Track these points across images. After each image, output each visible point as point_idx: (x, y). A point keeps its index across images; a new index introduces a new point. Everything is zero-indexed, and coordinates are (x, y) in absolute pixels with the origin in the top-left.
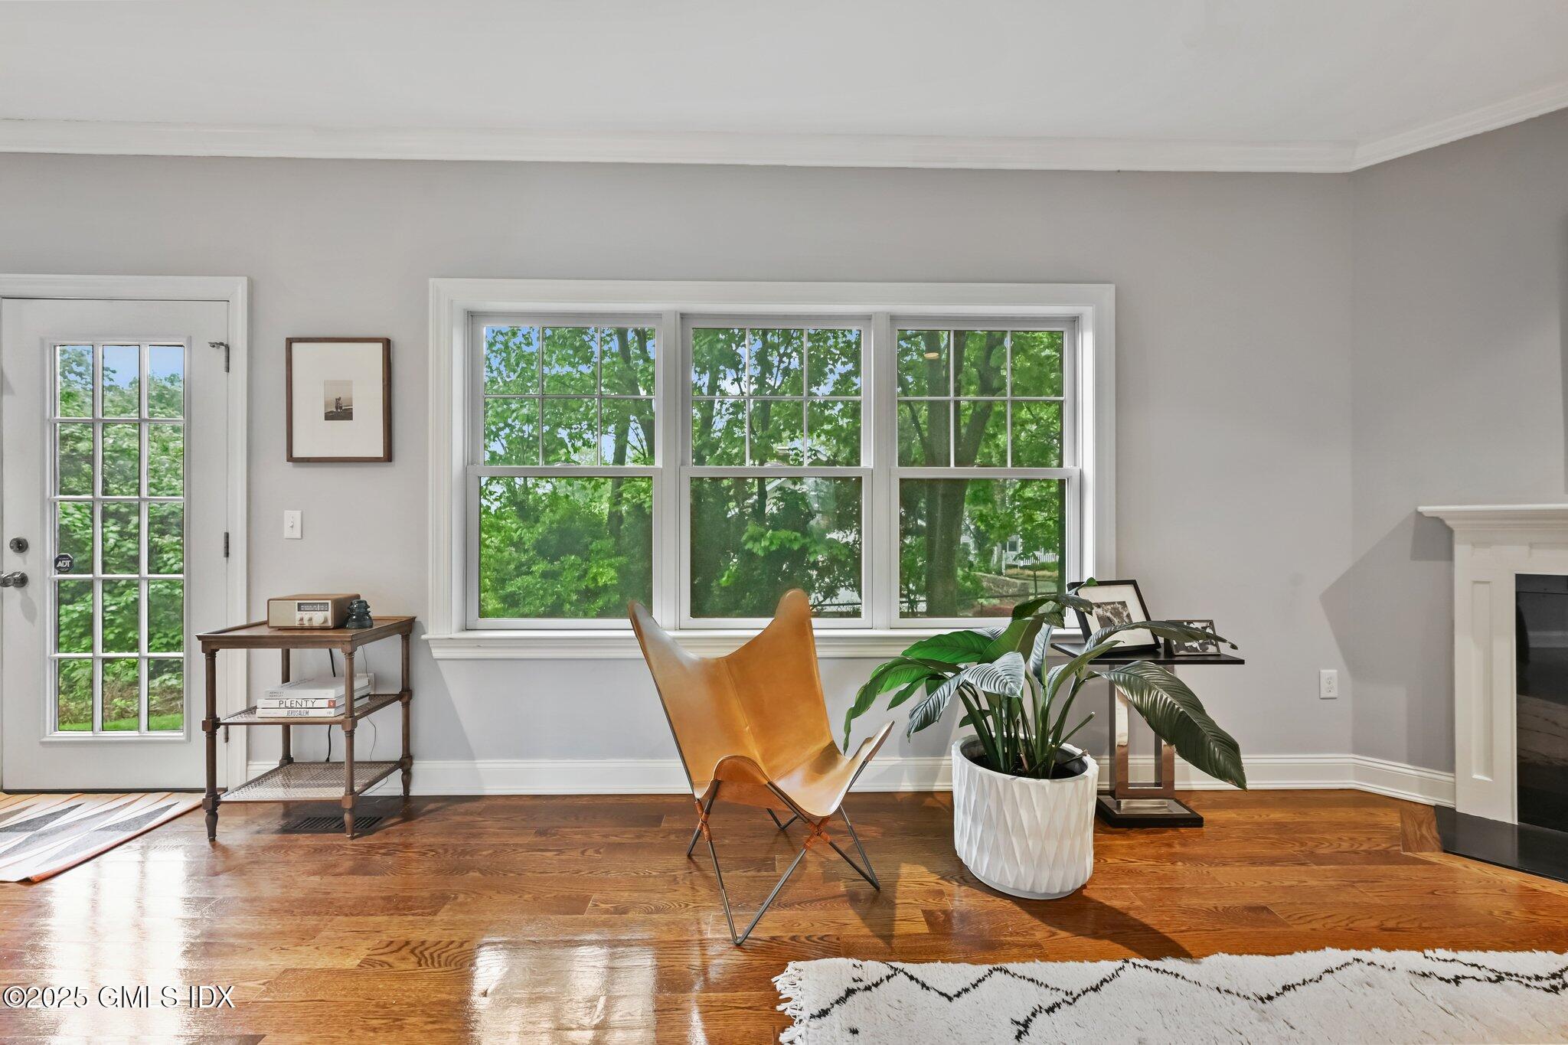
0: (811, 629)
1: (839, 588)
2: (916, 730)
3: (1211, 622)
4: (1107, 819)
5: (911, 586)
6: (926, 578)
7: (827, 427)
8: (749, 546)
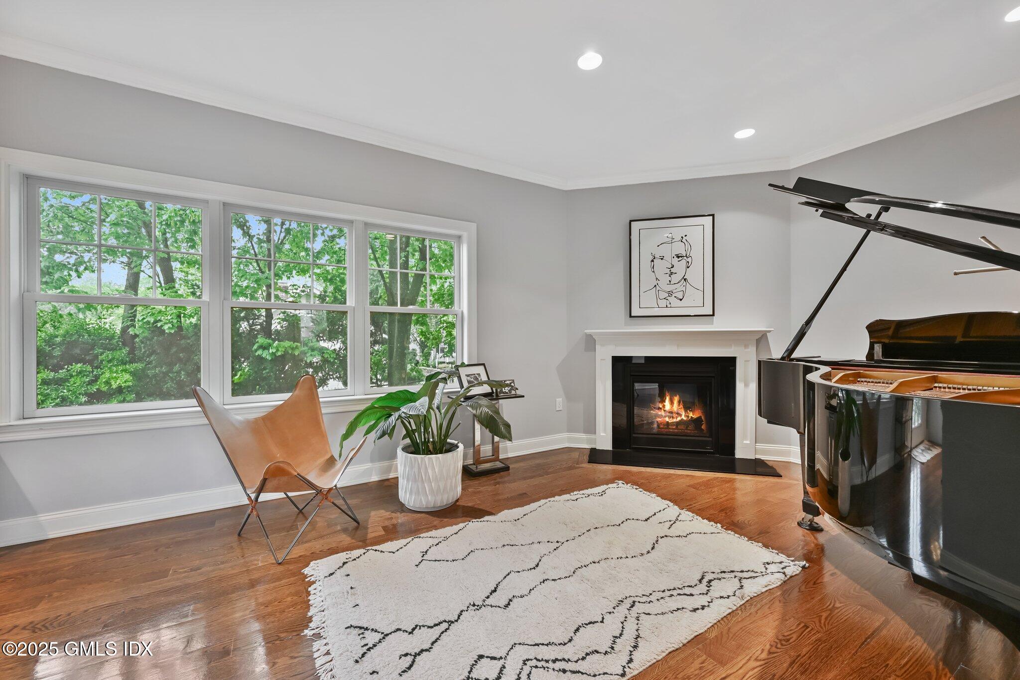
0: (318, 398)
1: (329, 379)
2: (378, 439)
3: (513, 381)
4: (468, 473)
5: (378, 376)
6: (388, 371)
7: (317, 271)
8: (259, 352)
